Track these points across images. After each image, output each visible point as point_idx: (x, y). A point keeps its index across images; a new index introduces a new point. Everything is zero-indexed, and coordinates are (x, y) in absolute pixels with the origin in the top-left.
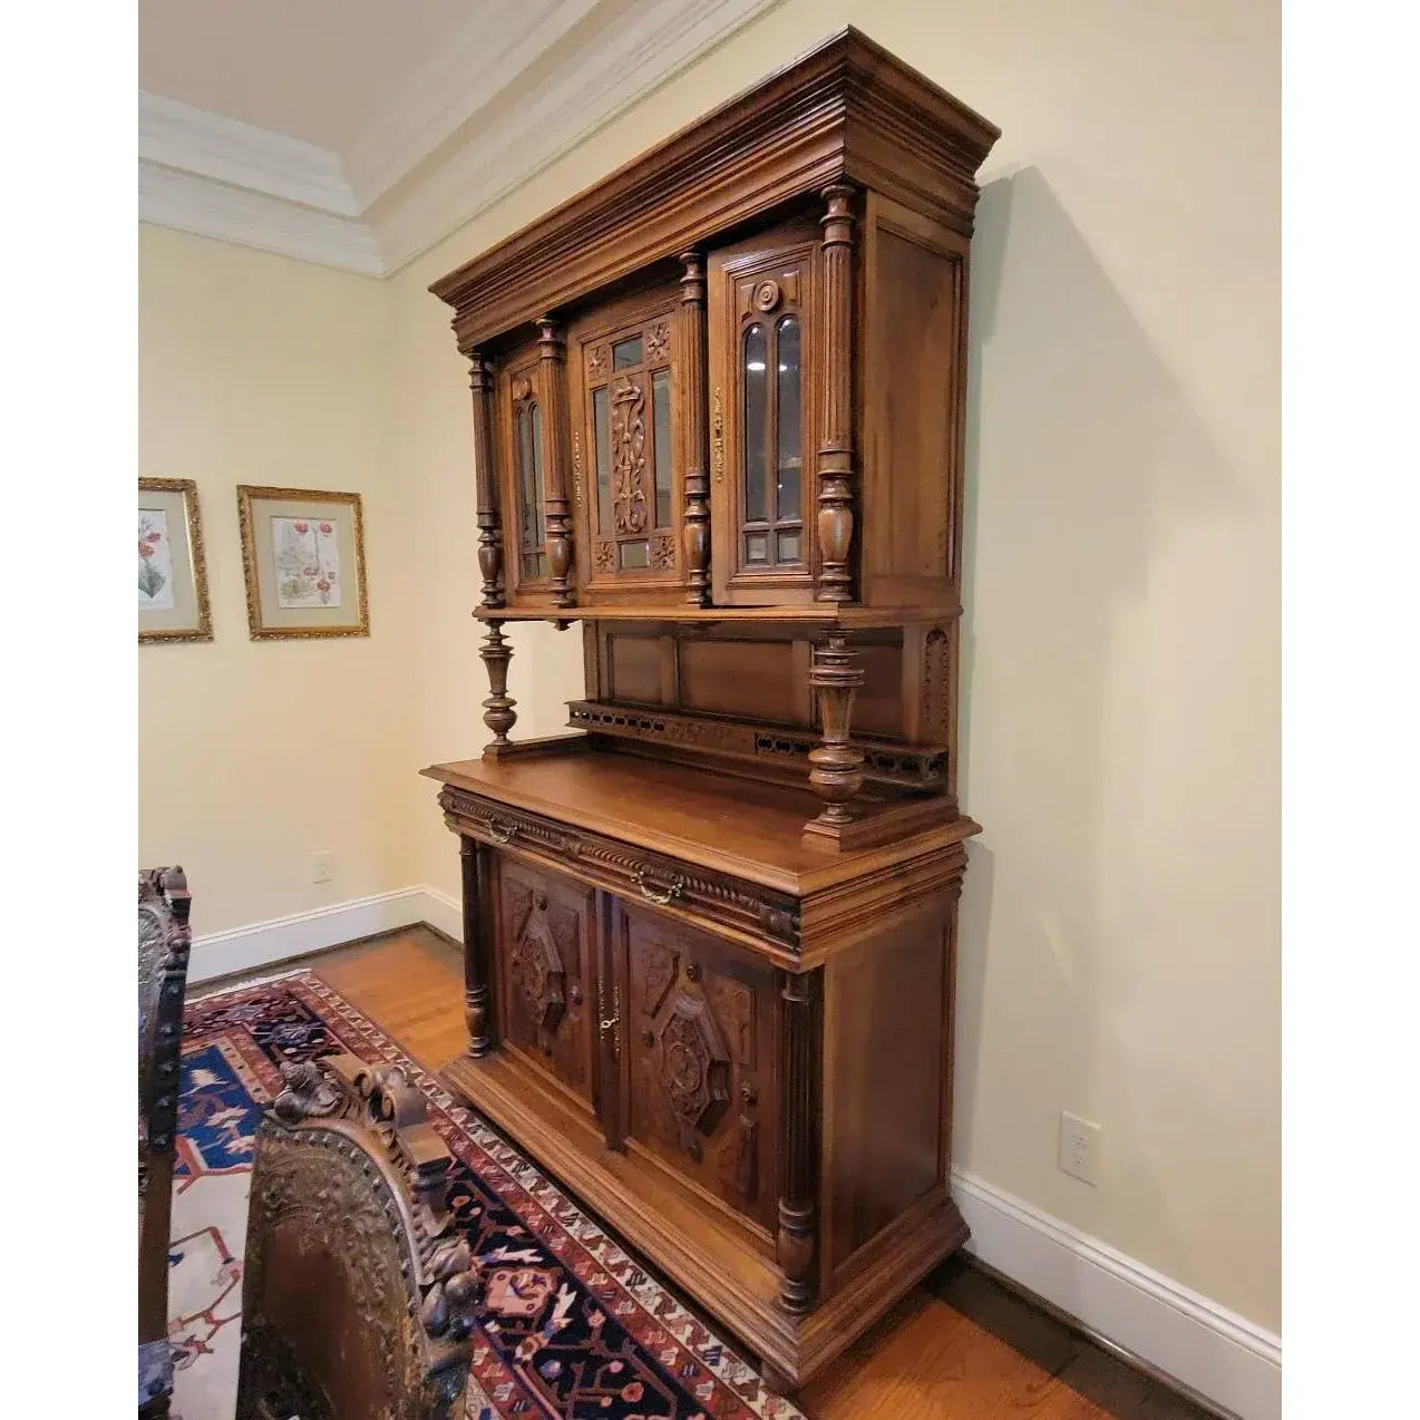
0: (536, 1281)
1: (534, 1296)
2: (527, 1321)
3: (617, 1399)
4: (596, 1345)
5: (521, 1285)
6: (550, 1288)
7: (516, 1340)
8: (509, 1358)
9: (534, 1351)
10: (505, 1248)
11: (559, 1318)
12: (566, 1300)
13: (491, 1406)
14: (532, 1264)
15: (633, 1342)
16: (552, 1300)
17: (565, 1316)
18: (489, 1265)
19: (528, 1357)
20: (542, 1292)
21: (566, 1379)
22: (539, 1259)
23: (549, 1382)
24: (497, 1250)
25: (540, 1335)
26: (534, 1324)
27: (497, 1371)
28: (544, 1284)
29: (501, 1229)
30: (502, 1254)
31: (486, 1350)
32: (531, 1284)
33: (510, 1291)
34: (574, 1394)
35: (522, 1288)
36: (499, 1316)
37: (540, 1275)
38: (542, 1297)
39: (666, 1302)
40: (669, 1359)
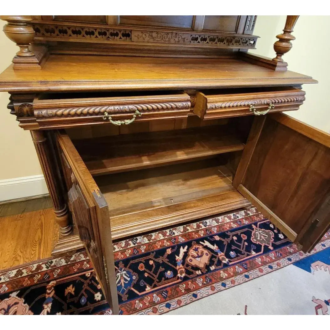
0: (196, 250)
1: (202, 252)
2: (212, 257)
3: (245, 241)
4: (226, 241)
5: (197, 255)
6: (201, 247)
7: (219, 262)
8: (226, 265)
9: (225, 257)
10: (177, 257)
11: (215, 247)
12: (207, 243)
13: (244, 274)
14: (188, 249)
15: (227, 232)
16: (206, 247)
17: (214, 246)
18: (183, 264)
19: (227, 260)
20: (201, 249)
21: (237, 251)
22: (186, 247)
23: (237, 256)
24: (177, 259)
25: (219, 254)
26: (215, 255)
27: (231, 270)
28: (198, 248)
29: (166, 255)
30: (179, 258)
31: (222, 272)
32: (197, 252)
33: (198, 259)
34: (243, 251)
35: (198, 255)
36: (208, 264)
37: (193, 248)
38: (203, 250)
39: (215, 220)
40: (235, 226)
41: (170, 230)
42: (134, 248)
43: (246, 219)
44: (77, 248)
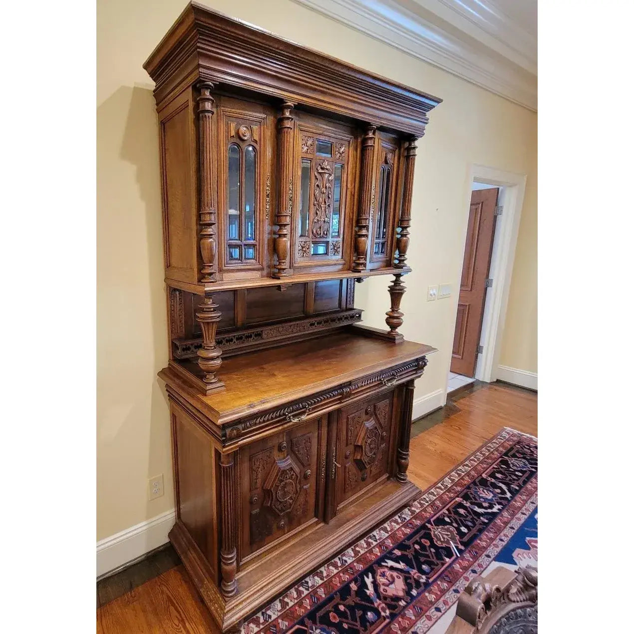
0: (383, 575)
1: (392, 576)
2: (406, 579)
3: (430, 547)
4: (410, 554)
5: (388, 582)
6: (386, 570)
7: (418, 583)
8: (427, 584)
9: (420, 575)
10: (366, 590)
11: (401, 566)
12: (390, 563)
13: (451, 589)
14: (374, 577)
15: (404, 541)
16: (392, 568)
17: (399, 563)
18: (379, 597)
19: (424, 577)
20: (388, 573)
21: (430, 563)
22: (370, 575)
23: (432, 569)
24: (368, 594)
25: (412, 573)
26: (407, 575)
27: (435, 588)
28: (384, 572)
29: (353, 593)
30: (370, 591)
31: (427, 594)
32: (385, 577)
33: (392, 586)
34: (434, 560)
35: (389, 581)
36: (407, 590)
37: (379, 574)
38: (391, 573)
39: (382, 529)
40: (408, 531)
41: (339, 558)
42: (310, 596)
43: (416, 518)
44: (250, 611)
